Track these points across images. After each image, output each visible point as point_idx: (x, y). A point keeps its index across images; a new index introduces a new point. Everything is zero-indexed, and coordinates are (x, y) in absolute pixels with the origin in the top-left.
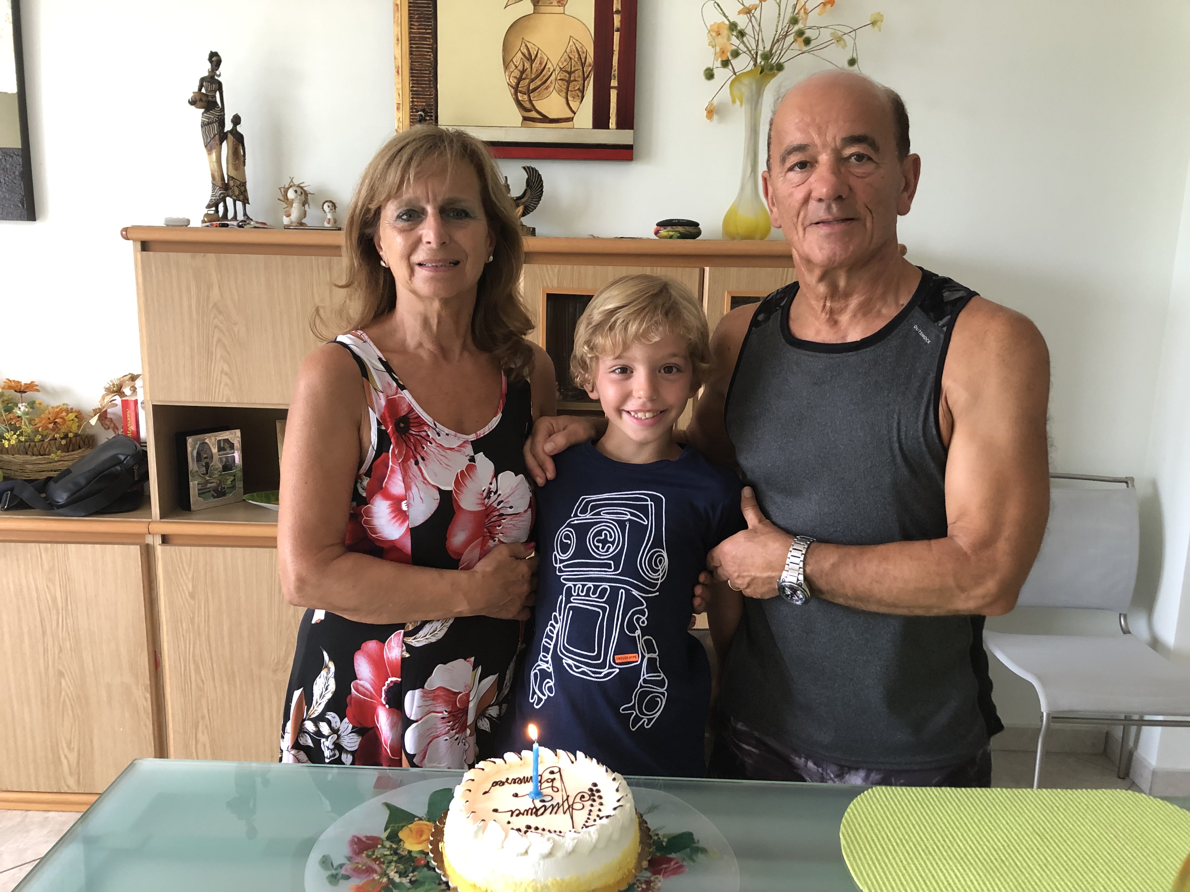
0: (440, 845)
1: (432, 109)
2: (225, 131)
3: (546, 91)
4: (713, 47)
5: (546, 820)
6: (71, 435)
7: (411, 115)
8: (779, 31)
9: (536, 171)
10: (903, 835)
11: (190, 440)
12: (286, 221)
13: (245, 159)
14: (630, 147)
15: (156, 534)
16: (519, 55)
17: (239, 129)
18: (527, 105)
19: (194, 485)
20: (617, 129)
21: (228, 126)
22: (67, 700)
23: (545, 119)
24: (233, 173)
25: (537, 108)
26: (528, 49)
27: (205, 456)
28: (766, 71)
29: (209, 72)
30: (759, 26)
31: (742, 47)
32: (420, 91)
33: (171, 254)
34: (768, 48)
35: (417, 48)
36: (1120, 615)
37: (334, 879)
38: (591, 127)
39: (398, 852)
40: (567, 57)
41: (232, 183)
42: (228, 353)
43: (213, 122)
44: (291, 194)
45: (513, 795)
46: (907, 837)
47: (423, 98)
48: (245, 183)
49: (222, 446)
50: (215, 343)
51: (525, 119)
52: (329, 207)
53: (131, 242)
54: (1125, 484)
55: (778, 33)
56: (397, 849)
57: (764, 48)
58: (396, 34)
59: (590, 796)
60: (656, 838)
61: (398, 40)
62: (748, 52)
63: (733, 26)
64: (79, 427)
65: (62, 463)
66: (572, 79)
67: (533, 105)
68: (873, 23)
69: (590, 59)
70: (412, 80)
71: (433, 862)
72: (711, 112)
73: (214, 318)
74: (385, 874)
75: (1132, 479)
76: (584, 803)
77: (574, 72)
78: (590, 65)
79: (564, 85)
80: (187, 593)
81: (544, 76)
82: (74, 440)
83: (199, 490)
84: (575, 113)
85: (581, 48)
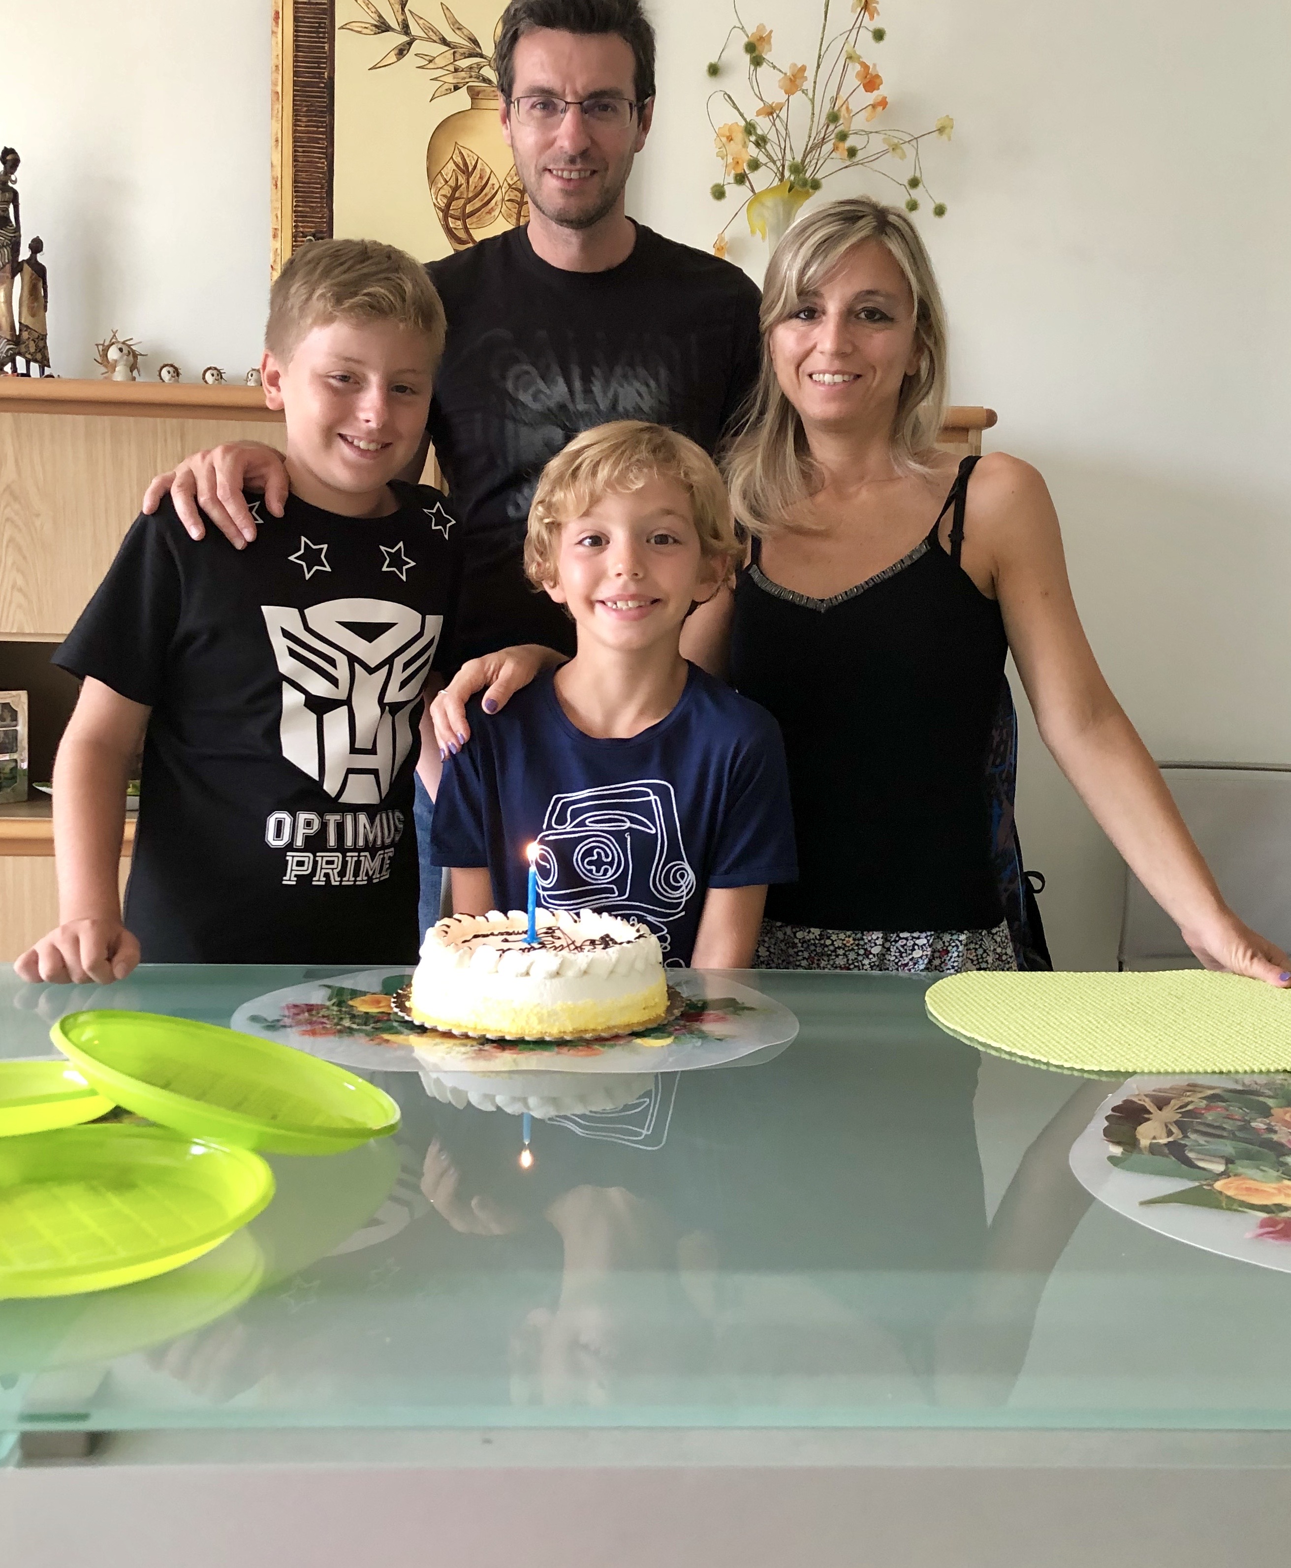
2: (20, 260)
3: (489, 216)
4: (723, 159)
8: (813, 135)
13: (46, 302)
16: (451, 165)
17: (40, 258)
18: (462, 234)
24: (28, 321)
26: (463, 158)
28: (797, 187)
30: (786, 129)
31: (763, 156)
32: (307, 212)
34: (798, 159)
35: (304, 152)
37: (271, 1028)
42: (24, 558)
43: (3, 246)
44: (113, 354)
47: (310, 222)
48: (45, 335)
49: (1, 713)
50: (5, 544)
55: (812, 139)
57: (794, 159)
58: (274, 132)
61: (277, 141)
62: (771, 165)
63: (750, 129)
67: (470, 235)
68: (941, 130)
70: (296, 197)
73: (5, 507)
79: (514, 207)
81: (486, 195)
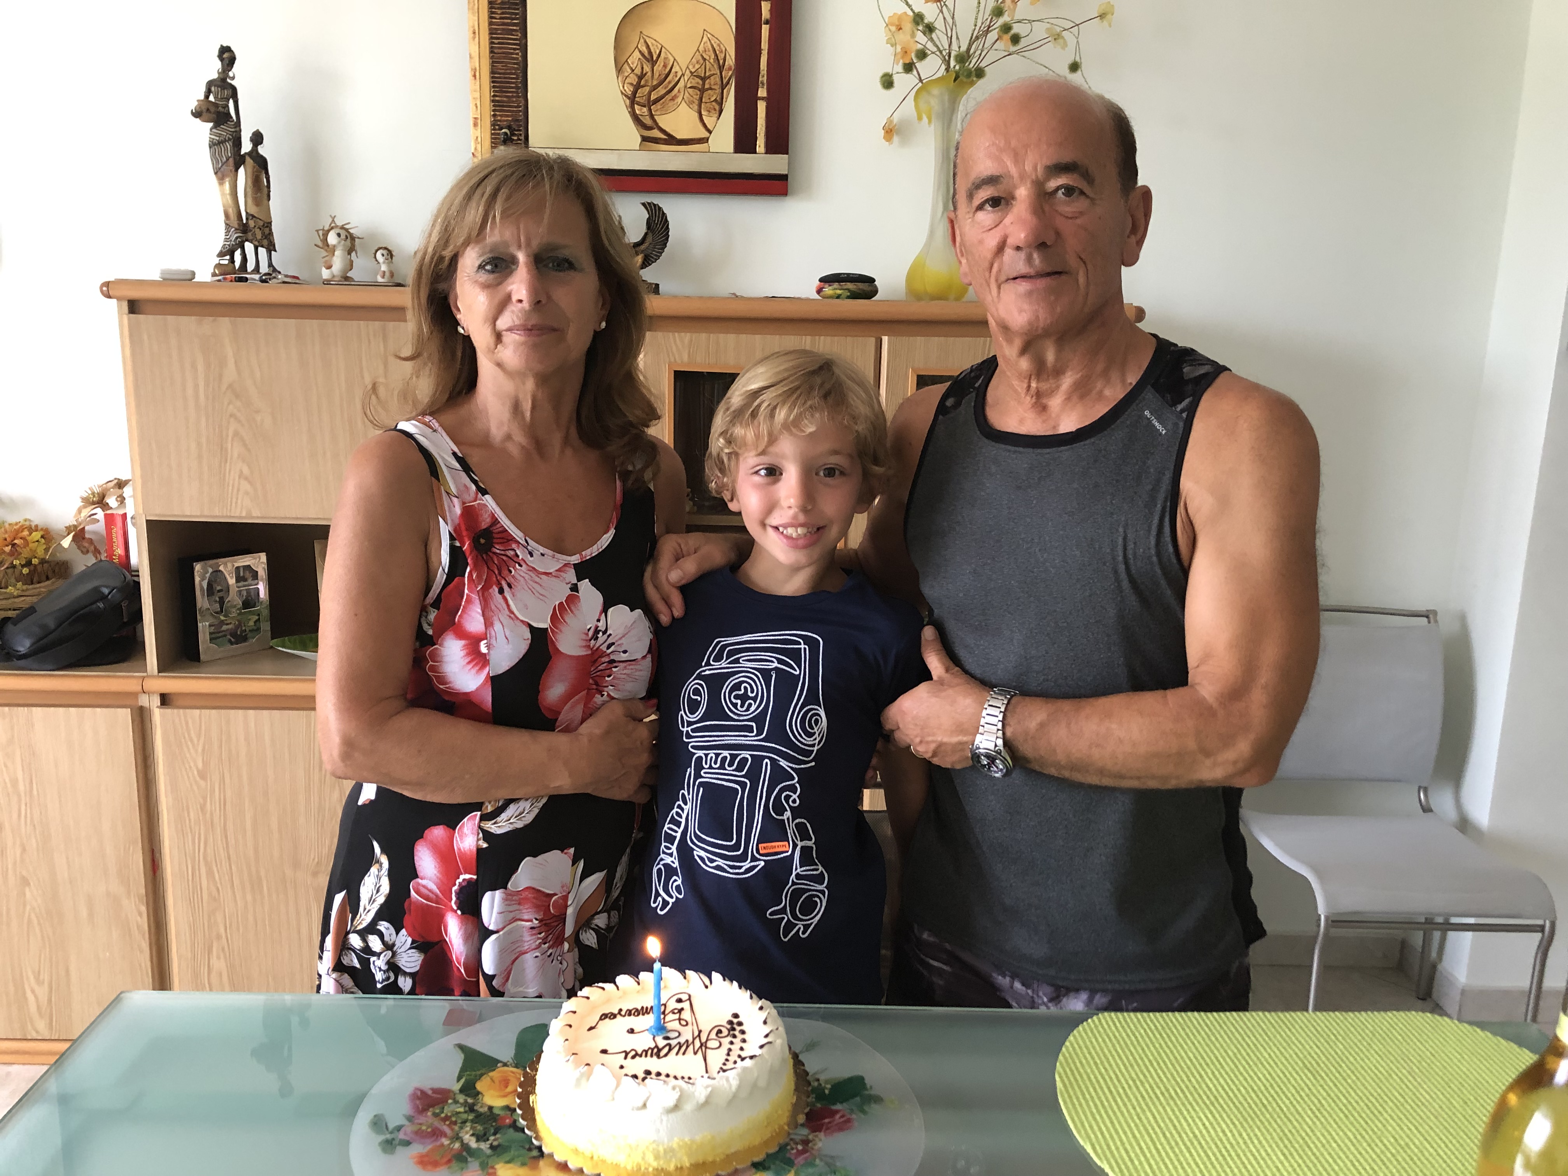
0: (532, 1098)
1: (520, 126)
2: (242, 153)
3: (671, 103)
4: (892, 46)
5: (671, 1063)
6: (35, 561)
7: (492, 134)
8: (979, 24)
9: (660, 208)
10: (1137, 1074)
11: (198, 567)
12: (326, 274)
13: (269, 191)
14: (784, 178)
15: (153, 693)
16: (637, 54)
17: (261, 150)
18: (648, 121)
19: (204, 627)
20: (766, 153)
21: (246, 147)
22: (33, 916)
23: (671, 140)
24: (253, 210)
25: (660, 125)
26: (648, 47)
27: (219, 588)
28: (961, 77)
29: (219, 73)
30: (953, 18)
31: (930, 45)
32: (503, 102)
33: (169, 317)
34: (964, 48)
35: (499, 43)
36: (1420, 788)
37: (389, 1146)
38: (732, 150)
39: (475, 1108)
40: (700, 58)
41: (252, 223)
42: (249, 450)
43: (225, 141)
44: (332, 239)
45: (628, 1031)
46: (1142, 1077)
47: (508, 111)
48: (270, 223)
49: (242, 574)
50: (230, 438)
51: (645, 139)
52: (383, 255)
53: (114, 301)
54: (1425, 619)
55: (977, 28)
56: (474, 1104)
57: (960, 47)
58: (472, 25)
59: (729, 1030)
60: (816, 1084)
61: (474, 33)
62: (938, 53)
63: (918, 18)
64: (46, 550)
65: (23, 598)
66: (707, 86)
67: (655, 121)
68: (1102, 16)
69: (731, 61)
70: (494, 87)
71: (521, 1120)
72: (890, 132)
73: (229, 404)
74: (457, 1138)
75: (1435, 613)
76: (722, 1040)
77: (709, 77)
78: (730, 69)
79: (696, 94)
80: (196, 773)
81: (669, 82)
82: (39, 568)
83: (211, 633)
84: (710, 132)
85: (719, 45)
